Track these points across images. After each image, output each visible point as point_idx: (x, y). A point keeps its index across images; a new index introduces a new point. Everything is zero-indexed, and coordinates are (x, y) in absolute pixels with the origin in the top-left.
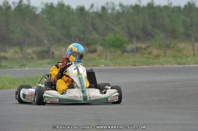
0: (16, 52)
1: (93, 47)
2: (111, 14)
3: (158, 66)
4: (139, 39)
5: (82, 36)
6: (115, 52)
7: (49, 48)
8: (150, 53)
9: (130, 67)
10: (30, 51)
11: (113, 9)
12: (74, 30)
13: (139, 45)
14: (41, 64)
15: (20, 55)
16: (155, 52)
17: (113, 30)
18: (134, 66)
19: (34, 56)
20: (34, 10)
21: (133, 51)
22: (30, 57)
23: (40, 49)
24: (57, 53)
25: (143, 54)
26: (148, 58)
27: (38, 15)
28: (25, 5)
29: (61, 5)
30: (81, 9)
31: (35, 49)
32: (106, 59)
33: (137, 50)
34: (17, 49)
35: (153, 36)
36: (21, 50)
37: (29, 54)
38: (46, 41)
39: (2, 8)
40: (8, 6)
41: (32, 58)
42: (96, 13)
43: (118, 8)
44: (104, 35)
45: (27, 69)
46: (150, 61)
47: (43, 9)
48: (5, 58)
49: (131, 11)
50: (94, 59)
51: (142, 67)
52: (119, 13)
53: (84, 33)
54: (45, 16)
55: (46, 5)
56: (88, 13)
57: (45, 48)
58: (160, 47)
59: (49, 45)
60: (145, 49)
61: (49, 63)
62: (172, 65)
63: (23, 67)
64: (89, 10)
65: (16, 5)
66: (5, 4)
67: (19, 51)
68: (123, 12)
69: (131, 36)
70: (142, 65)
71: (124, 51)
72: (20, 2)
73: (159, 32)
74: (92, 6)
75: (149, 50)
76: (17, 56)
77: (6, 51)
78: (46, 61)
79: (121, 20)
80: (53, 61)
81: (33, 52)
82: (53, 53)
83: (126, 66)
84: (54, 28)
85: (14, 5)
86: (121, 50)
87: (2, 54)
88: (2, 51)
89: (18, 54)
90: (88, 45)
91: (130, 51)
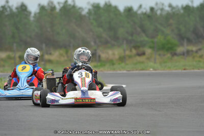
0: (61, 55)
1: (141, 50)
2: (161, 15)
4: (189, 41)
5: (130, 38)
6: (164, 55)
7: (95, 50)
8: (201, 57)
9: (180, 71)
11: (162, 10)
12: (121, 32)
13: (190, 48)
15: (66, 58)
17: (163, 32)
18: (185, 69)
20: (80, 11)
21: (183, 54)
24: (103, 56)
25: (194, 57)
26: (200, 61)
27: (85, 16)
28: (70, 5)
29: (108, 7)
30: (129, 10)
32: (155, 62)
33: (188, 53)
34: (62, 51)
36: (67, 53)
38: (92, 44)
39: (46, 8)
40: (53, 6)
42: (145, 14)
43: (167, 8)
44: (153, 37)
46: (201, 64)
47: (89, 10)
48: (50, 61)
49: (182, 11)
50: (143, 62)
51: (192, 71)
52: (168, 14)
53: (132, 35)
54: (92, 17)
55: (93, 6)
56: (136, 13)
59: (95, 48)
60: (197, 52)
61: (95, 67)
64: (137, 10)
65: (62, 5)
66: (50, 4)
67: (64, 54)
68: (174, 13)
69: (182, 38)
70: (193, 69)
71: (174, 54)
72: (66, 2)
74: (140, 6)
75: (200, 53)
76: (62, 59)
77: (50, 54)
79: (171, 21)
80: (99, 64)
82: (99, 56)
83: (176, 69)
84: (101, 30)
85: (59, 5)
86: (171, 53)
87: (47, 57)
88: (47, 54)
89: (64, 57)
90: (136, 47)
91: (181, 55)
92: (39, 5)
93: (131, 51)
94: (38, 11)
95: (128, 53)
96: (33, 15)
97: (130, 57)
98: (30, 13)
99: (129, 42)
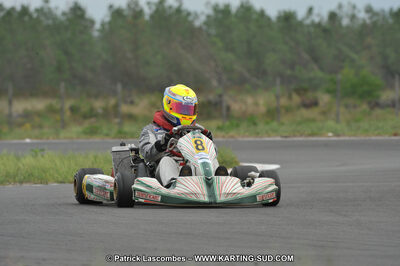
0: (153, 105)
1: (310, 96)
2: (348, 27)
5: (289, 72)
6: (355, 107)
7: (220, 96)
9: (386, 138)
11: (353, 17)
12: (271, 61)
17: (352, 61)
18: (395, 135)
20: (190, 18)
21: (393, 105)
24: (236, 107)
27: (200, 29)
28: (170, 7)
29: (246, 10)
30: (287, 18)
32: (337, 121)
34: (155, 98)
38: (215, 83)
39: (126, 13)
40: (138, 9)
42: (318, 25)
43: (362, 15)
44: (334, 71)
47: (208, 17)
48: (131, 117)
49: (391, 21)
50: (313, 120)
52: (364, 25)
53: (292, 67)
55: (216, 8)
56: (301, 24)
57: (211, 97)
59: (220, 91)
61: (220, 128)
64: (304, 19)
65: (154, 8)
66: (133, 6)
68: (374, 24)
69: (390, 73)
71: (376, 105)
74: (310, 10)
77: (132, 103)
78: (214, 124)
79: (369, 40)
80: (227, 123)
82: (228, 108)
83: (379, 135)
84: (231, 56)
85: (150, 8)
86: (369, 103)
87: (125, 109)
88: (125, 102)
90: (300, 91)
91: (388, 106)
92: (111, 7)
93: (290, 97)
94: (108, 19)
95: (284, 101)
96: (98, 26)
97: (288, 110)
98: (92, 22)
99: (286, 80)
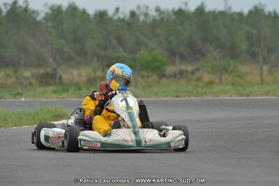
0: (8, 76)
2: (144, 21)
3: (210, 98)
4: (183, 58)
5: (102, 53)
6: (148, 77)
7: (55, 69)
8: (199, 79)
9: (171, 99)
10: (27, 74)
11: (146, 15)
12: (90, 45)
13: (184, 67)
14: (43, 93)
15: (14, 80)
16: (207, 77)
17: (147, 45)
18: (177, 97)
19: (33, 81)
20: (34, 15)
21: (175, 76)
22: (27, 82)
23: (41, 71)
24: (66, 77)
25: (189, 80)
26: (197, 86)
27: (40, 22)
28: (20, 7)
29: (73, 9)
30: (102, 15)
31: (34, 71)
32: (136, 87)
33: (181, 74)
34: (10, 71)
35: (203, 55)
36: (16, 72)
37: (27, 79)
38: (51, 60)
41: (31, 84)
42: (123, 20)
43: (153, 13)
44: (134, 52)
45: (23, 99)
46: (199, 90)
47: (46, 14)
49: (173, 17)
51: (188, 98)
52: (155, 20)
53: (105, 49)
54: (49, 24)
55: (52, 8)
56: (110, 19)
57: (49, 70)
58: (213, 70)
59: (54, 66)
60: (193, 73)
61: (55, 92)
62: (231, 96)
63: (17, 97)
64: (113, 16)
65: (9, 8)
67: (12, 75)
68: (162, 19)
69: (173, 54)
70: (188, 96)
71: (163, 76)
72: (15, 3)
73: (212, 48)
74: (117, 10)
75: (198, 74)
76: (9, 81)
78: (50, 89)
79: (158, 31)
80: (60, 89)
81: (33, 76)
82: (60, 78)
83: (165, 96)
84: (62, 41)
85: (6, 8)
86: (158, 74)
89: (11, 78)
91: (171, 76)
93: (103, 71)
95: (99, 73)
97: (102, 79)
99: (100, 59)
